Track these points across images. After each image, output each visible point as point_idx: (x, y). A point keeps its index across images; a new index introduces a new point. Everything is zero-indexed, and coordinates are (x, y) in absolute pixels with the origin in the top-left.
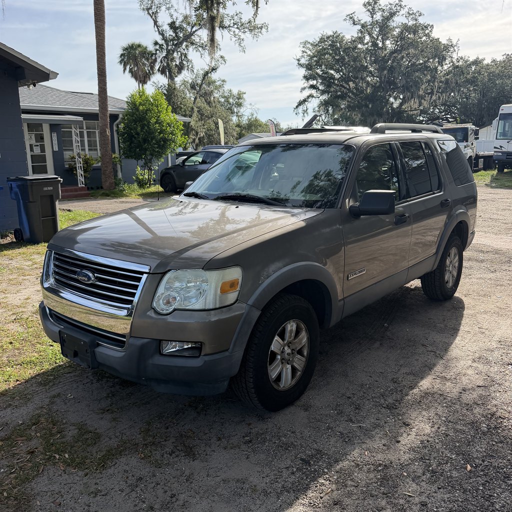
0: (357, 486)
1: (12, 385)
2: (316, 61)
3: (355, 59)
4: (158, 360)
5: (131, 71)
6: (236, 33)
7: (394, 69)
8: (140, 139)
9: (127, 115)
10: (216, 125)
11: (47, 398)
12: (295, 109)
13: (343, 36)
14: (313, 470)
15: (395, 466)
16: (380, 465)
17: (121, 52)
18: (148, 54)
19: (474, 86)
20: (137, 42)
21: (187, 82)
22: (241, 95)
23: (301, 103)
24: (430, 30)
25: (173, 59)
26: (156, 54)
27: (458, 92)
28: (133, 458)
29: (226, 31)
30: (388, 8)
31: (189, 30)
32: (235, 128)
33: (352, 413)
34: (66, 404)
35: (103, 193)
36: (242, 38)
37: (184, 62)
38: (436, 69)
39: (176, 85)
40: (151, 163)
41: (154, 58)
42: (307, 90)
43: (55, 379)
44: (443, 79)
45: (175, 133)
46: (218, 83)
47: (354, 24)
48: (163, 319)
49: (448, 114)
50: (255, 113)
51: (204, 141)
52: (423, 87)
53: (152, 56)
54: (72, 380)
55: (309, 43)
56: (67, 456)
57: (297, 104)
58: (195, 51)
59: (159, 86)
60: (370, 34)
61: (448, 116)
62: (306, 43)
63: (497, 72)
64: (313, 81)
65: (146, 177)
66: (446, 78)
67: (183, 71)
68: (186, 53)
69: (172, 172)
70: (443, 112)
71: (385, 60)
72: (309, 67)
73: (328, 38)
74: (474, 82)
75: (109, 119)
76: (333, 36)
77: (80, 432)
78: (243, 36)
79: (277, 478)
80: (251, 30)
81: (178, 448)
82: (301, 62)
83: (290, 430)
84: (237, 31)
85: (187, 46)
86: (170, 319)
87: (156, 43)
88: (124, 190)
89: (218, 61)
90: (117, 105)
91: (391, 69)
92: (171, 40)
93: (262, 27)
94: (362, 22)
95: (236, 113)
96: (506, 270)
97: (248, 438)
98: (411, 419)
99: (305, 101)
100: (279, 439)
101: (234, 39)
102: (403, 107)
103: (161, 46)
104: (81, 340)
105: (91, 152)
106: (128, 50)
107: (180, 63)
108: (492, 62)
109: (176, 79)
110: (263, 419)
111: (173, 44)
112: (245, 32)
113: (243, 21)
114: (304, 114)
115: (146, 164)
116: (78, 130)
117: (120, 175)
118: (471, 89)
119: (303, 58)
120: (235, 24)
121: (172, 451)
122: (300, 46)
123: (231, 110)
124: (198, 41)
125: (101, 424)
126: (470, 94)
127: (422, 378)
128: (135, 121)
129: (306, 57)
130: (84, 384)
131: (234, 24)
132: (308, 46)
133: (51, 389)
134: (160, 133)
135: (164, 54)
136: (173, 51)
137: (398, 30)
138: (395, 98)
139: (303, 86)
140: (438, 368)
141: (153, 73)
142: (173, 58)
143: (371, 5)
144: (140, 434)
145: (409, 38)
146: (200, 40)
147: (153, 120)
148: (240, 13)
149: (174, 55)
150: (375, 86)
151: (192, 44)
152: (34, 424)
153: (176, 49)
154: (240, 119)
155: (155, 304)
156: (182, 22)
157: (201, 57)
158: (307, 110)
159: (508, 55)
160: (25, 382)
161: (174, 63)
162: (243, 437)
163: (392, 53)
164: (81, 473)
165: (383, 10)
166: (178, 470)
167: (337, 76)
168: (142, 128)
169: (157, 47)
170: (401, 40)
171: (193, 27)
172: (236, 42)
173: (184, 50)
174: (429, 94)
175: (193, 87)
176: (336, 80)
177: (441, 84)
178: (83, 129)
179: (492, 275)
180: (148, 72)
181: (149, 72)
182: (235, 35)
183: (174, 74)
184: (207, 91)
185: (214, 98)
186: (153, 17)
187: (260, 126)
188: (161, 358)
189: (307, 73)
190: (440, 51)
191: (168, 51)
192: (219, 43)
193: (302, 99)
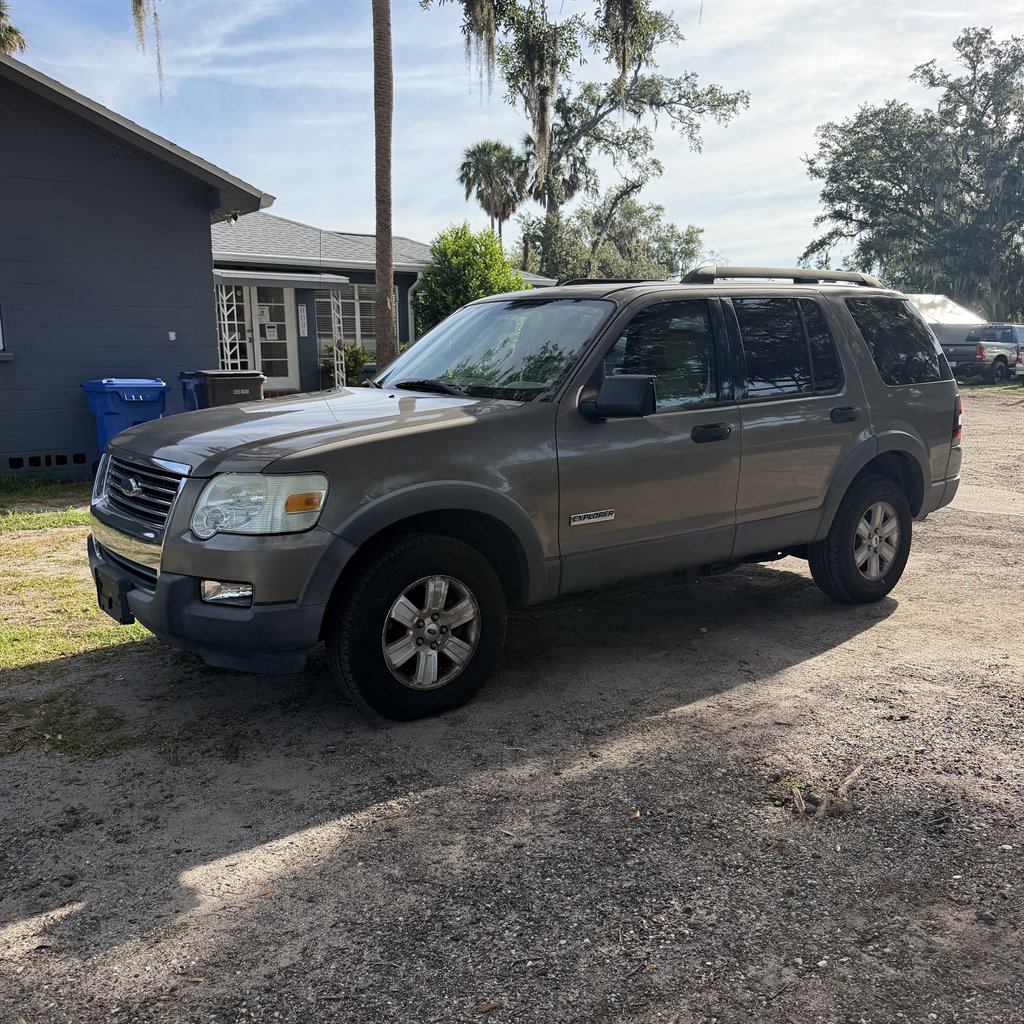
2: (848, 164)
4: (197, 610)
5: (480, 195)
6: (685, 114)
9: (430, 274)
12: (801, 259)
13: (910, 111)
17: (463, 160)
18: (514, 162)
20: (493, 140)
21: (587, 214)
22: (694, 235)
23: (814, 248)
25: (557, 170)
26: (528, 160)
29: (664, 110)
30: (1009, 47)
31: (593, 113)
34: (107, 685)
36: (695, 122)
37: (581, 176)
39: (561, 220)
41: (522, 169)
42: (828, 221)
46: (647, 214)
47: (932, 83)
48: (199, 545)
53: (520, 164)
54: (138, 660)
55: (836, 127)
56: (60, 737)
57: (806, 250)
58: (603, 152)
59: (530, 223)
62: (829, 127)
64: (841, 204)
67: (576, 193)
68: (584, 158)
71: (998, 156)
72: (834, 176)
73: (876, 114)
75: (392, 281)
76: (887, 110)
77: (100, 716)
78: (697, 119)
80: (714, 108)
82: (815, 167)
84: (686, 110)
85: (587, 144)
87: (528, 141)
89: (647, 169)
90: (414, 255)
92: (556, 134)
93: (737, 98)
94: (951, 79)
95: (682, 270)
99: (822, 243)
101: (680, 126)
105: (366, 341)
106: (475, 155)
107: (571, 177)
109: (561, 208)
111: (560, 142)
112: (701, 112)
113: (698, 89)
116: (340, 300)
119: (822, 159)
120: (683, 97)
122: (816, 135)
123: (672, 264)
124: (609, 133)
129: (828, 155)
130: (151, 666)
131: (681, 97)
132: (833, 133)
133: (101, 668)
136: (560, 155)
139: (820, 214)
141: (521, 198)
142: (559, 168)
143: (971, 44)
146: (613, 131)
148: (693, 75)
149: (561, 162)
150: (977, 211)
151: (598, 139)
153: (565, 150)
155: (193, 524)
156: (581, 98)
157: (614, 163)
158: (826, 261)
161: (560, 178)
164: (67, 758)
165: (999, 54)
167: (894, 192)
169: (531, 148)
171: (599, 107)
172: (684, 131)
173: (581, 151)
175: (599, 221)
176: (892, 199)
178: (353, 298)
180: (511, 196)
181: (515, 196)
182: (682, 118)
183: (558, 198)
184: (625, 229)
185: (638, 242)
186: (525, 92)
188: (202, 607)
189: (829, 188)
191: (550, 156)
192: (650, 135)
193: (817, 239)
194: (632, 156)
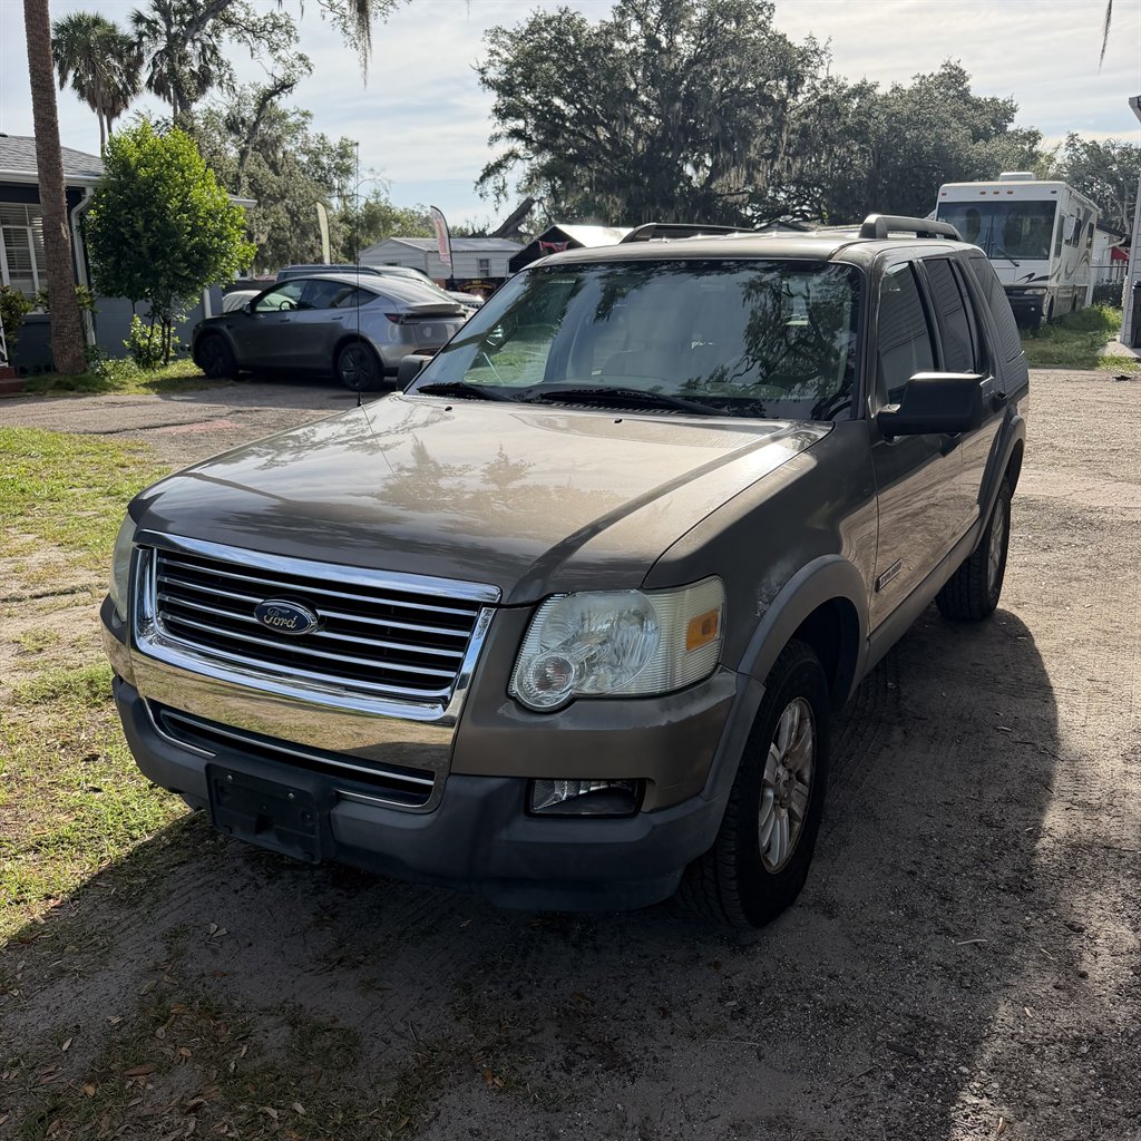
0: (1058, 1104)
1: (39, 911)
2: (521, 75)
3: (611, 74)
5: (77, 85)
7: (696, 100)
8: (144, 249)
9: (106, 191)
10: (292, 218)
11: (155, 939)
12: (478, 184)
13: (583, 21)
14: (932, 1071)
15: (1113, 1040)
16: (1078, 1041)
18: (122, 43)
19: (862, 143)
20: (91, 12)
21: (217, 115)
22: (349, 149)
23: (491, 170)
24: (767, 14)
25: (184, 59)
26: (140, 44)
27: (829, 155)
28: (475, 1091)
32: (338, 225)
33: (939, 912)
34: (215, 952)
35: (58, 383)
36: (348, 13)
37: (212, 67)
38: (783, 101)
39: (195, 122)
40: (169, 306)
41: (135, 53)
42: (503, 140)
43: (151, 883)
44: (797, 126)
45: (225, 234)
46: (291, 120)
48: (541, 724)
49: (804, 203)
50: (383, 191)
51: (266, 255)
52: (757, 141)
53: (131, 48)
54: (200, 882)
55: (505, 32)
56: (299, 1108)
57: (482, 174)
58: (235, 40)
59: (153, 123)
60: (640, 18)
61: (805, 208)
62: (497, 32)
63: (906, 113)
64: (516, 122)
65: (157, 340)
66: (802, 125)
67: (209, 89)
68: (214, 46)
69: (224, 328)
70: (794, 198)
71: (675, 78)
72: (505, 88)
73: (549, 22)
74: (860, 133)
75: (65, 199)
76: (560, 18)
77: (297, 1031)
79: (861, 1106)
81: (579, 1050)
82: (487, 77)
83: (822, 971)
85: (215, 28)
86: (563, 722)
87: (139, 19)
88: (106, 374)
89: (293, 66)
90: (80, 166)
91: (690, 101)
92: (176, 13)
95: (339, 189)
96: (1070, 544)
97: (734, 1003)
98: (1079, 914)
99: (499, 166)
100: (810, 997)
101: (330, 15)
102: (713, 186)
103: (151, 24)
104: (287, 789)
105: (15, 281)
106: (67, 30)
107: (201, 67)
108: (893, 91)
109: (194, 107)
110: (743, 948)
111: (182, 22)
114: (497, 195)
115: (155, 310)
117: (92, 339)
118: (856, 148)
119: (492, 68)
121: (566, 1059)
122: (484, 39)
123: (326, 182)
124: (243, 16)
125: (340, 1002)
126: (851, 160)
127: (1042, 810)
128: (129, 205)
129: (498, 64)
130: (236, 892)
132: (502, 39)
133: (157, 915)
134: (192, 235)
135: (162, 45)
136: (185, 40)
137: (701, 12)
138: (696, 167)
139: (493, 132)
140: (1061, 781)
141: (135, 91)
142: (185, 56)
144: (458, 1019)
145: (726, 31)
146: (247, 14)
147: (174, 203)
149: (187, 48)
150: (653, 138)
151: (229, 22)
152: (158, 1022)
153: (191, 33)
154: (348, 204)
155: (515, 688)
157: (252, 55)
158: (504, 187)
159: (924, 77)
160: (73, 900)
161: (187, 70)
162: (720, 1000)
163: (691, 63)
166: (606, 1111)
167: (569, 110)
168: (148, 222)
169: (143, 27)
170: (708, 36)
172: (335, 22)
173: (210, 36)
174: (767, 157)
175: (233, 125)
176: (568, 119)
177: (792, 137)
179: (1046, 557)
180: (121, 87)
181: (125, 88)
182: (332, 7)
183: (189, 93)
184: (267, 137)
185: (284, 153)
187: (397, 220)
188: (534, 825)
189: (501, 102)
190: (790, 63)
191: (172, 39)
192: (293, 23)
193: (493, 162)
194: (273, 49)
